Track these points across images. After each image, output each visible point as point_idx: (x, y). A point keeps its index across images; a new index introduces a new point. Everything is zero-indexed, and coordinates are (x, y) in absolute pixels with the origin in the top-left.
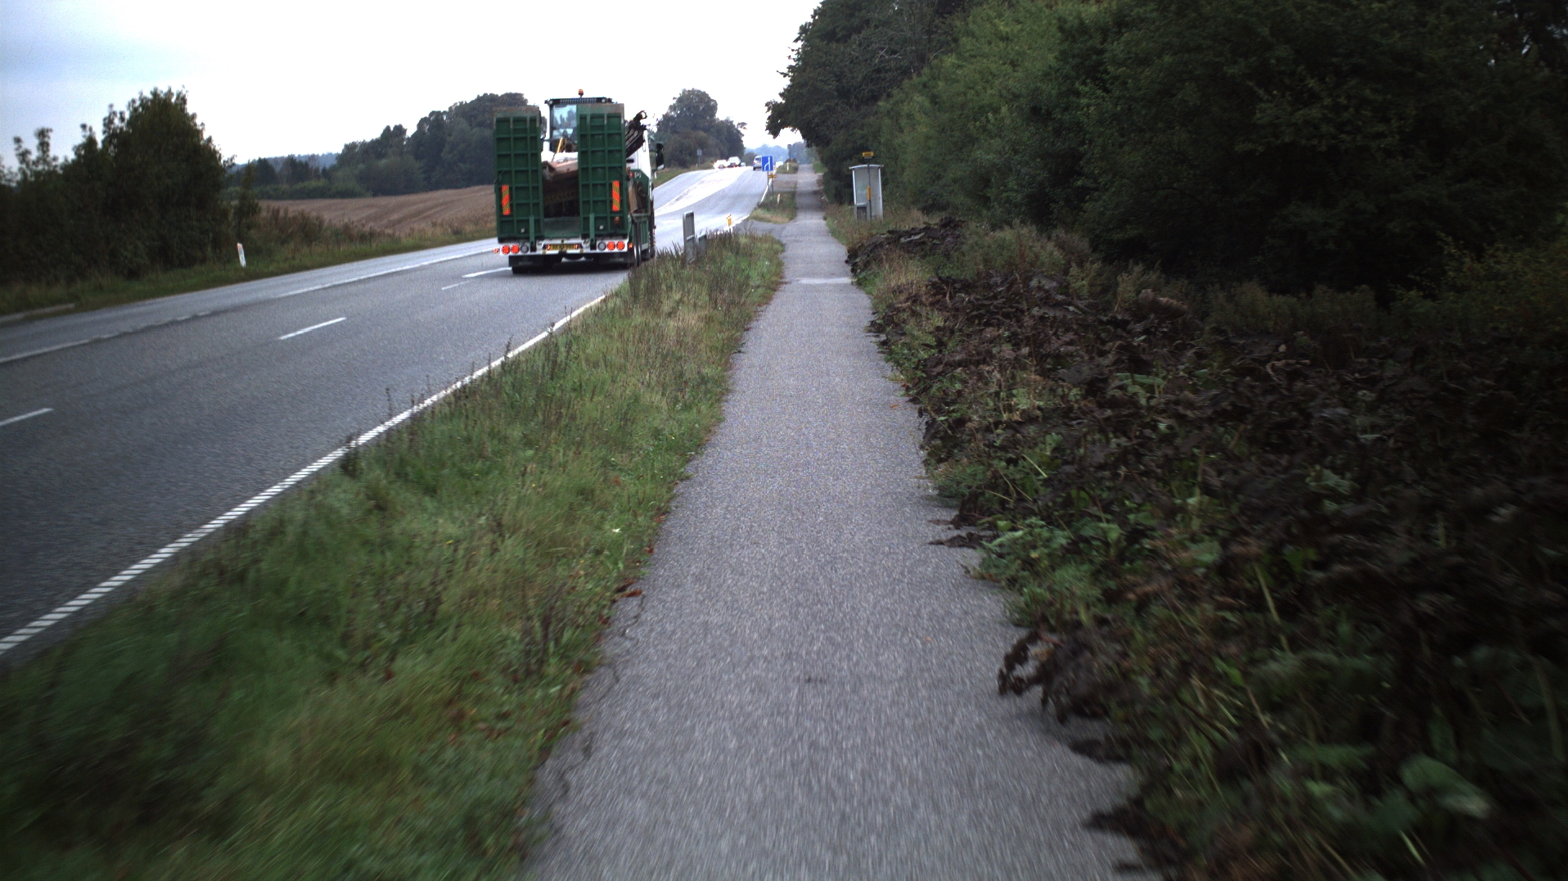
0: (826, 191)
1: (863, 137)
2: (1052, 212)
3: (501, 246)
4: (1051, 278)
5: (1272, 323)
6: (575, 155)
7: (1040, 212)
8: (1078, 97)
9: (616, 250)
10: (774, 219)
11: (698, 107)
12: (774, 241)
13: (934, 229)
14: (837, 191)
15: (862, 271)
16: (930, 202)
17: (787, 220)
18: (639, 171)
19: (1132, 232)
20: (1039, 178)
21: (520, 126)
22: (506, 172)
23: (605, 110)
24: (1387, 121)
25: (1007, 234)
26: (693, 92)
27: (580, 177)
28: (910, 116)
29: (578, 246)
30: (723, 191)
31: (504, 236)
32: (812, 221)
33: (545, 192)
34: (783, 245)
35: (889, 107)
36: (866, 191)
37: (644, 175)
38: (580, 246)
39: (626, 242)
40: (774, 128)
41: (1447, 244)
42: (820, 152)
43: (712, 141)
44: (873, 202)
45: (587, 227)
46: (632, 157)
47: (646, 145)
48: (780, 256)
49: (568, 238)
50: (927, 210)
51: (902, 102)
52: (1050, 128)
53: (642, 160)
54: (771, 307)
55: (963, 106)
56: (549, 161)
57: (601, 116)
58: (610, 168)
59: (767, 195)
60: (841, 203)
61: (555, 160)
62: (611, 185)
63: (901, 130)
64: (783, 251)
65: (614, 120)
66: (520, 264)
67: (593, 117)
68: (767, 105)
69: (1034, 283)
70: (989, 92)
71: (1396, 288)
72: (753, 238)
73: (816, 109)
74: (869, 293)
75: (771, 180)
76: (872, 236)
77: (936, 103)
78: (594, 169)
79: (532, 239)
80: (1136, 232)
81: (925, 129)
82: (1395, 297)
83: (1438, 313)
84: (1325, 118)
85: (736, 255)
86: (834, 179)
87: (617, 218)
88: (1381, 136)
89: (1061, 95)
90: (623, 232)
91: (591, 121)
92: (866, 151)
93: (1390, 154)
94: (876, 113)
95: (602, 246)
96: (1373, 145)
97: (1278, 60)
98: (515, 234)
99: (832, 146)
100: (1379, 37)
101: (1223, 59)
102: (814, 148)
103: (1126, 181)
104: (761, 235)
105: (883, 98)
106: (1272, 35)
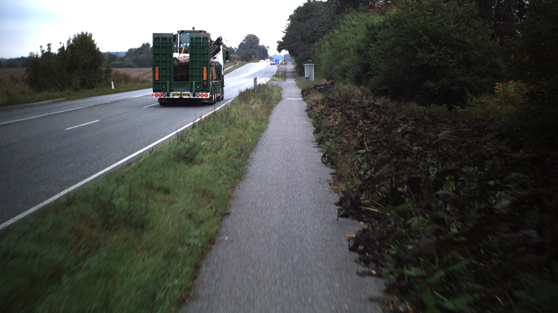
0: (296, 72)
1: (309, 54)
2: (362, 81)
3: (154, 94)
4: (357, 99)
5: (418, 114)
6: (188, 55)
7: (358, 81)
8: (371, 48)
9: (204, 97)
10: (279, 80)
11: (253, 41)
12: (279, 87)
13: (328, 85)
14: (299, 72)
15: (305, 96)
16: (329, 77)
17: (283, 81)
18: (218, 62)
19: (384, 88)
20: (359, 71)
21: (164, 41)
22: (158, 61)
23: (202, 35)
24: (453, 58)
25: (346, 87)
26: (251, 35)
27: (190, 64)
28: (324, 49)
29: (187, 95)
30: (261, 70)
31: (155, 89)
32: (291, 82)
33: (174, 71)
34: (282, 89)
35: (318, 45)
36: (309, 72)
37: (220, 64)
38: (189, 95)
39: (209, 94)
40: (279, 50)
41: (468, 93)
42: (295, 58)
43: (257, 52)
44: (311, 76)
45: (192, 87)
46: (215, 56)
47: (221, 52)
48: (281, 92)
49: (184, 91)
50: (328, 79)
51: (322, 44)
52: (362, 56)
53: (219, 58)
54: (279, 105)
55: (339, 47)
56: (177, 57)
57: (200, 38)
58: (203, 61)
59: (276, 72)
60: (301, 76)
61: (180, 57)
62: (203, 69)
63: (322, 53)
64: (282, 90)
65: (205, 40)
66: (163, 101)
67: (196, 38)
68: (277, 42)
69: (352, 100)
70: (347, 43)
71: (454, 105)
72: (273, 86)
73: (294, 44)
74: (306, 102)
75: (278, 67)
76: (309, 86)
77: (332, 46)
78: (196, 62)
79: (168, 91)
80: (385, 88)
81: (329, 53)
82: (453, 108)
83: (465, 113)
84: (436, 57)
85: (268, 90)
86: (299, 68)
87: (205, 83)
88: (452, 62)
89: (366, 47)
90: (208, 89)
91: (195, 41)
92: (310, 59)
93: (454, 68)
94: (314, 46)
95: (198, 95)
96: (450, 65)
97: (424, 40)
98: (161, 89)
99: (299, 57)
100: (452, 35)
101: (408, 40)
102: (293, 57)
103: (382, 73)
104: (275, 85)
105: (316, 42)
106: (423, 33)
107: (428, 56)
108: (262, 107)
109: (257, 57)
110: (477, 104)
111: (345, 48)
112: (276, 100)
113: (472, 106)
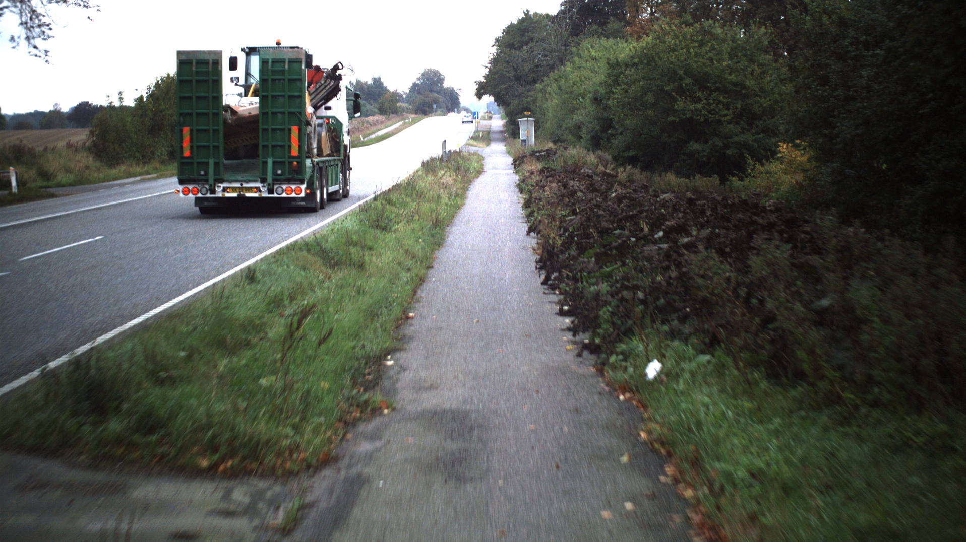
0: (507, 131)
1: (527, 102)
2: (600, 144)
3: (180, 188)
4: (590, 169)
6: (256, 100)
7: (596, 143)
8: (613, 94)
9: (293, 195)
10: (478, 145)
11: (433, 79)
12: (479, 155)
13: (553, 150)
14: (512, 131)
15: (518, 167)
16: (557, 138)
17: (485, 146)
18: (334, 118)
19: (632, 153)
20: (596, 129)
21: (203, 68)
22: (187, 114)
23: (287, 54)
26: (431, 70)
27: (260, 121)
28: (550, 94)
29: (256, 190)
31: (183, 177)
32: (498, 148)
33: (227, 136)
34: (483, 158)
35: (541, 87)
36: (526, 132)
37: (338, 122)
38: (258, 189)
39: (303, 187)
40: (479, 95)
41: (749, 159)
42: (505, 109)
43: (442, 99)
44: (529, 138)
45: (265, 172)
46: (329, 104)
48: (482, 162)
49: (247, 182)
50: (555, 142)
51: (548, 85)
52: (601, 107)
54: (479, 179)
55: (572, 93)
56: (232, 105)
57: (282, 61)
58: (289, 113)
59: (474, 133)
60: (515, 138)
62: (290, 130)
63: (546, 100)
64: (483, 160)
65: (295, 65)
66: (206, 204)
67: (275, 61)
68: (476, 82)
70: (583, 87)
71: (729, 176)
72: (470, 154)
73: (503, 86)
74: (518, 174)
75: (477, 124)
76: (525, 153)
77: (561, 90)
78: (274, 114)
79: (211, 181)
80: (634, 153)
81: (557, 101)
82: (727, 180)
83: (744, 186)
84: (703, 108)
85: (463, 160)
86: (511, 125)
87: (295, 163)
88: (726, 115)
89: (607, 93)
90: (301, 177)
91: (272, 66)
92: (529, 110)
93: (729, 123)
94: (535, 90)
95: (280, 190)
96: (722, 119)
97: (686, 84)
98: (195, 176)
99: (511, 107)
100: (726, 76)
101: (664, 84)
102: (501, 107)
103: (629, 131)
104: (472, 152)
105: (539, 82)
106: (684, 74)
107: (692, 107)
108: (456, 181)
109: (441, 108)
110: (762, 173)
111: (580, 95)
112: (474, 173)
113: (754, 177)
